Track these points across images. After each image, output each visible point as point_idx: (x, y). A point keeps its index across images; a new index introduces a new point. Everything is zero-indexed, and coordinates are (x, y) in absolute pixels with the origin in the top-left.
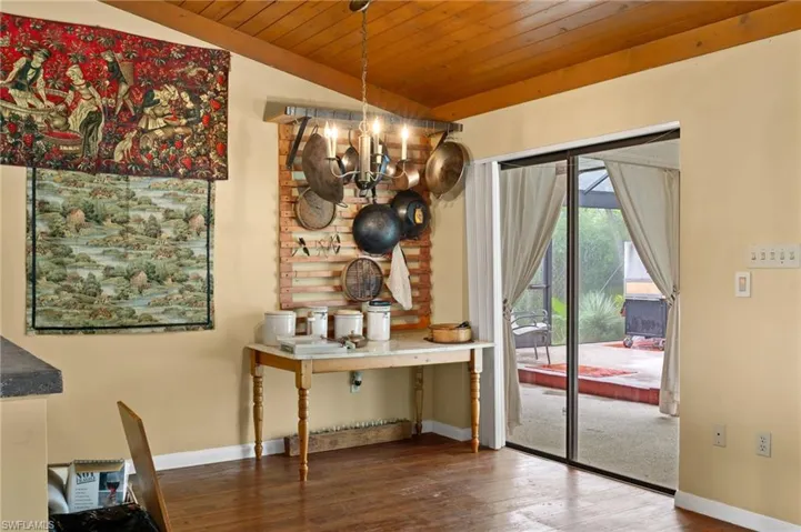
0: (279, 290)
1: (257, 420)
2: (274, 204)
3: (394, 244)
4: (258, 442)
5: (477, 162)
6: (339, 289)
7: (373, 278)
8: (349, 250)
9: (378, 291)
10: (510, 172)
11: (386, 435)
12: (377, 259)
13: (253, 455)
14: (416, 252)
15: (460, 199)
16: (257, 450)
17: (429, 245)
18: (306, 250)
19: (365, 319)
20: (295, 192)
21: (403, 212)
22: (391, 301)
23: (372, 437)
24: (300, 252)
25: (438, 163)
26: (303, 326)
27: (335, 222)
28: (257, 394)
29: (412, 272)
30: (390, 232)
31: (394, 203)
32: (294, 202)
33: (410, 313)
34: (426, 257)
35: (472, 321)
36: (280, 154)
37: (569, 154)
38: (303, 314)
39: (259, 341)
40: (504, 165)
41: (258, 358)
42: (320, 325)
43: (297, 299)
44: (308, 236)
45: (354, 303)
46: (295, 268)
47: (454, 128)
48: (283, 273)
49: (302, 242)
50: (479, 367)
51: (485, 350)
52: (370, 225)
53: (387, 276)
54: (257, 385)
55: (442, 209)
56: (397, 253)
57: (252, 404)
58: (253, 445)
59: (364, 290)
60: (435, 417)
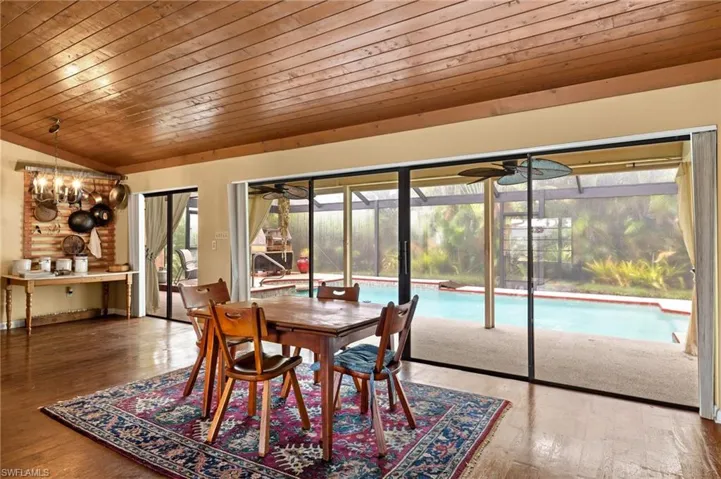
0: (23, 250)
1: (8, 311)
2: (21, 210)
3: (91, 228)
4: (8, 321)
5: (133, 194)
6: (59, 249)
7: (80, 245)
8: (66, 231)
9: (82, 250)
10: (149, 198)
11: (87, 315)
12: (82, 236)
13: (5, 328)
14: (106, 232)
15: (125, 210)
16: (8, 326)
17: (114, 229)
18: (39, 231)
19: (73, 263)
20: (34, 204)
21: (97, 214)
22: (88, 254)
23: (77, 317)
24: (36, 232)
25: (114, 194)
26: (35, 266)
27: (58, 218)
28: (8, 299)
29: (102, 242)
30: (89, 223)
31: (93, 210)
32: (33, 209)
33: (100, 260)
34: (112, 234)
35: (131, 262)
36: (25, 186)
37: (169, 194)
38: (37, 261)
39: (10, 273)
40: (146, 196)
41: (9, 282)
42: (47, 266)
43: (34, 254)
44: (40, 225)
45: (67, 255)
46: (33, 239)
47: (123, 178)
48: (26, 242)
49: (37, 227)
50: (130, 282)
51: (133, 275)
52: (78, 220)
53: (88, 243)
54: (8, 294)
55: (119, 213)
56: (94, 233)
57: (5, 304)
58: (5, 323)
59: (73, 250)
60: (116, 307)
